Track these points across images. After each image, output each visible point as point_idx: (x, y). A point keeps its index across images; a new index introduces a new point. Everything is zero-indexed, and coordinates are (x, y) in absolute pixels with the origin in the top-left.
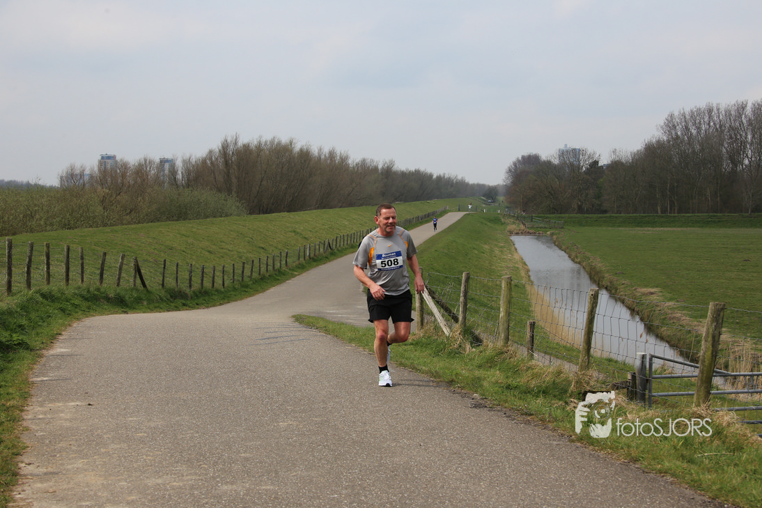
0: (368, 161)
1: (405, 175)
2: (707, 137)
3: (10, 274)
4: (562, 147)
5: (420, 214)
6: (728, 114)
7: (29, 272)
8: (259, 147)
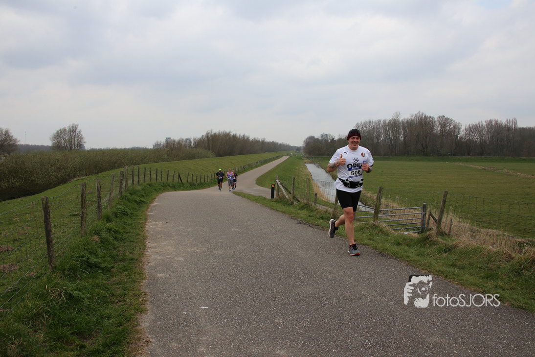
0: (256, 139)
1: (269, 143)
2: (369, 131)
3: (139, 178)
4: (322, 134)
5: (274, 156)
6: (375, 123)
7: (144, 177)
8: (219, 134)
